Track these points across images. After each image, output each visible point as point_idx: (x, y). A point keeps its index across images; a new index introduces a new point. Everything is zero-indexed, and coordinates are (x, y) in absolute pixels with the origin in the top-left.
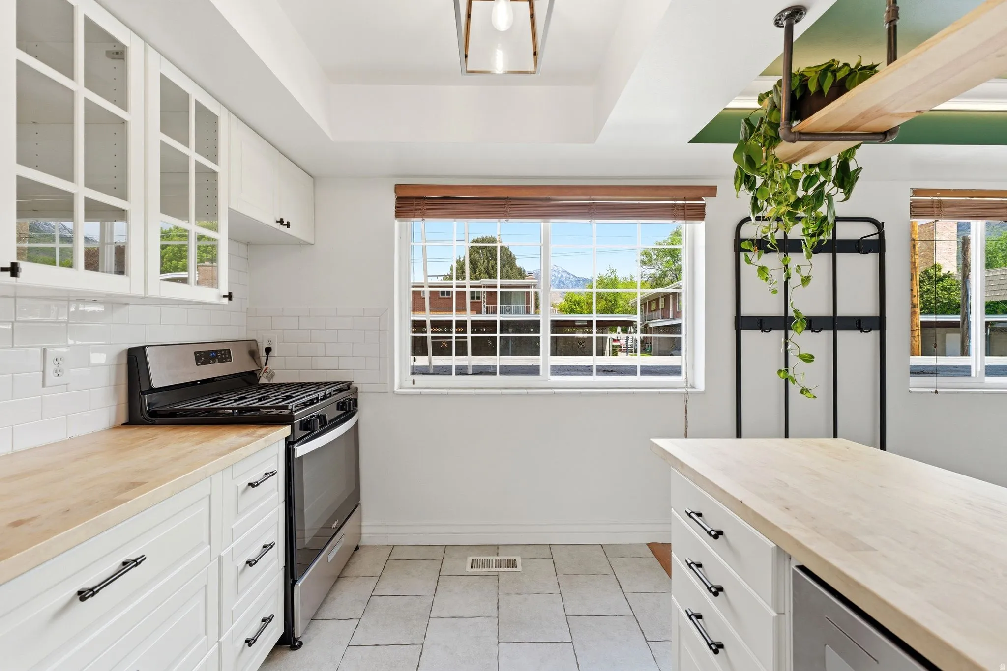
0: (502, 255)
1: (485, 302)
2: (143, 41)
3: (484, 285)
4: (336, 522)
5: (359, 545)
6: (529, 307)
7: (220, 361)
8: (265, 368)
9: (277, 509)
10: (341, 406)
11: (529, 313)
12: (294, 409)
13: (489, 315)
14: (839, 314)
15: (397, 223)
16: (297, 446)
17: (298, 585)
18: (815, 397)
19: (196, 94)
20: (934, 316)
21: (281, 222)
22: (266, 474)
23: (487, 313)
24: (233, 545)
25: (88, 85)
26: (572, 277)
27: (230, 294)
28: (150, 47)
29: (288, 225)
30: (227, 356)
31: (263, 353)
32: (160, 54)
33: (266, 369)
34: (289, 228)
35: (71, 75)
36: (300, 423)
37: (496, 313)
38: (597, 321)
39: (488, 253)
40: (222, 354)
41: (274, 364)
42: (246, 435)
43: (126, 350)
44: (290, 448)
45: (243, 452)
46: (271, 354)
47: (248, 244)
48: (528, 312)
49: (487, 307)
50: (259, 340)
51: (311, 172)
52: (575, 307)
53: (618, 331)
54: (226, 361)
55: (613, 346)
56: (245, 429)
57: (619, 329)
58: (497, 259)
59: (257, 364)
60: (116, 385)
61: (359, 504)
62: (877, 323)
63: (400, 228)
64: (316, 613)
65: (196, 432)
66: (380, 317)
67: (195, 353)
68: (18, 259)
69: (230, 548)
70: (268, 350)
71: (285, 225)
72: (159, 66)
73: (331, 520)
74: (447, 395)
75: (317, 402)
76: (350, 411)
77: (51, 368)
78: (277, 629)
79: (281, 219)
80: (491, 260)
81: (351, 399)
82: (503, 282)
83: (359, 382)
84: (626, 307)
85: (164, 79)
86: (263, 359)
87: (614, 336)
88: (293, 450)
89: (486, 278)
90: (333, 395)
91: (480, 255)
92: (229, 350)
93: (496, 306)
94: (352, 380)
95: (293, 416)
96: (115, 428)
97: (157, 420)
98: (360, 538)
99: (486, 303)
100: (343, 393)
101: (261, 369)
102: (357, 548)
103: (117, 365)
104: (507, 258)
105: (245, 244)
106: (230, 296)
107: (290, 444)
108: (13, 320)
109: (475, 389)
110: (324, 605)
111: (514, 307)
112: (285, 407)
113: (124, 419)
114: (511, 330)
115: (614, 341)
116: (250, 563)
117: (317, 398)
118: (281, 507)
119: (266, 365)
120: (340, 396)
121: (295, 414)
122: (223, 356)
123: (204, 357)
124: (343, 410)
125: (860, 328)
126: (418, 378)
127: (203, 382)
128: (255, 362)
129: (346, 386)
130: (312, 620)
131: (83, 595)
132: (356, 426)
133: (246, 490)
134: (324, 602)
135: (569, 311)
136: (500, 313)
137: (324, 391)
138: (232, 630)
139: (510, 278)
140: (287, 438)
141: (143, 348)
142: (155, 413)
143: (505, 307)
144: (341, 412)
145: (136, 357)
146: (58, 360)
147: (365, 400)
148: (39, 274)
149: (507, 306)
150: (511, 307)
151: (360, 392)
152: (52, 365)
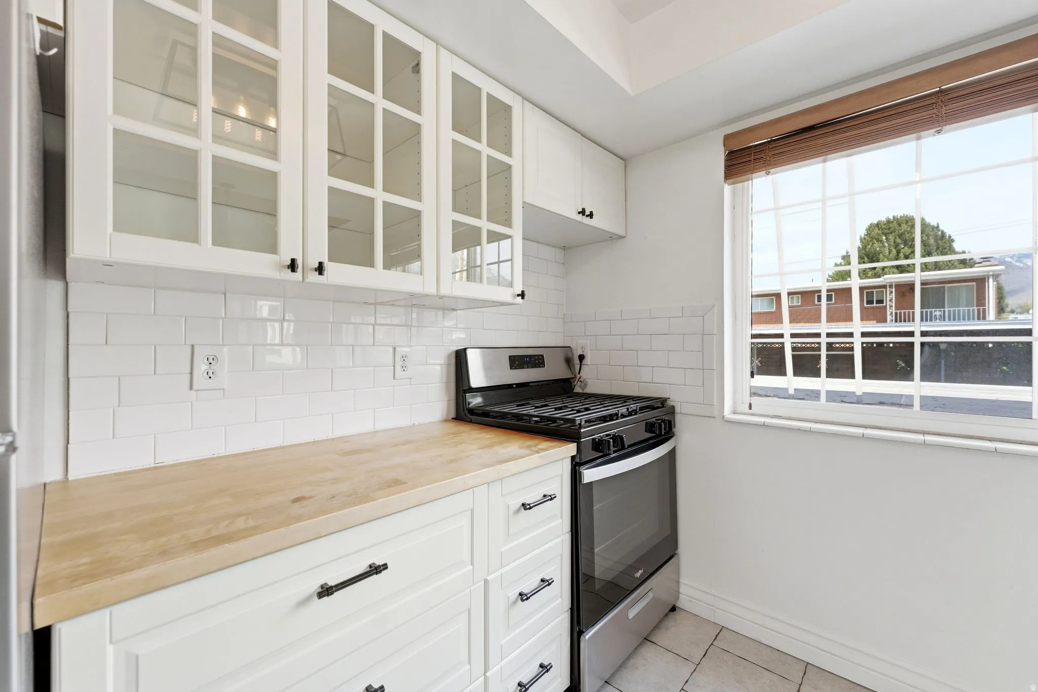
0: (925, 238)
1: (891, 306)
2: (435, 44)
3: (890, 283)
4: (640, 572)
5: (677, 605)
6: (984, 310)
7: (533, 366)
8: (578, 376)
9: (559, 540)
10: (650, 427)
11: (984, 318)
12: (583, 423)
13: (898, 324)
15: (727, 189)
16: (584, 470)
17: (585, 637)
19: (488, 87)
21: (583, 212)
22: (545, 496)
23: (896, 321)
24: (503, 570)
25: (385, 96)
27: (523, 292)
28: (441, 48)
29: (591, 215)
30: (541, 361)
31: (577, 361)
32: (452, 53)
33: (580, 378)
34: (592, 218)
35: (372, 90)
36: (591, 442)
37: (913, 321)
39: (899, 241)
40: (536, 359)
41: (587, 373)
42: (527, 447)
43: (453, 352)
44: (576, 470)
45: (512, 467)
46: (584, 362)
47: (564, 248)
48: (982, 316)
49: (896, 314)
50: (573, 346)
51: (620, 152)
54: (540, 367)
56: (532, 439)
58: (914, 245)
59: (571, 371)
60: (447, 383)
61: (676, 554)
63: (734, 194)
64: (613, 675)
65: (490, 435)
66: (703, 316)
67: (509, 357)
68: (326, 257)
69: (498, 573)
70: (582, 358)
71: (587, 216)
72: (451, 65)
73: (634, 567)
74: (810, 431)
75: (617, 419)
76: (660, 435)
78: (560, 679)
79: (583, 209)
80: (903, 248)
81: (664, 421)
82: (924, 276)
83: (678, 398)
85: (455, 77)
86: (577, 367)
88: (580, 473)
89: (894, 273)
90: (639, 413)
91: (883, 244)
92: (542, 356)
93: (913, 313)
94: (668, 397)
95: (579, 433)
96: (446, 421)
97: (474, 418)
98: (678, 598)
99: (894, 308)
100: (654, 411)
101: (575, 377)
102: (673, 609)
103: (448, 365)
104: (936, 241)
105: (560, 248)
106: (522, 295)
107: (577, 465)
108: (374, 323)
109: (866, 428)
110: (622, 669)
111: (949, 311)
112: (573, 421)
113: (453, 415)
116: (523, 597)
117: (617, 414)
118: (567, 539)
119: (579, 374)
120: (650, 415)
121: (582, 430)
122: (537, 362)
123: (517, 362)
124: (652, 433)
126: (756, 400)
127: (519, 385)
128: (570, 369)
129: (660, 404)
130: (606, 682)
132: (672, 453)
133: (518, 511)
134: (621, 667)
136: (922, 320)
137: (627, 407)
138: (501, 667)
139: (940, 270)
140: (573, 458)
141: (465, 349)
142: (472, 411)
143: (931, 312)
144: (649, 435)
145: (460, 358)
146: (404, 358)
147: (682, 425)
148: (337, 273)
149: (936, 311)
150: (944, 311)
151: (678, 413)
152: (400, 362)
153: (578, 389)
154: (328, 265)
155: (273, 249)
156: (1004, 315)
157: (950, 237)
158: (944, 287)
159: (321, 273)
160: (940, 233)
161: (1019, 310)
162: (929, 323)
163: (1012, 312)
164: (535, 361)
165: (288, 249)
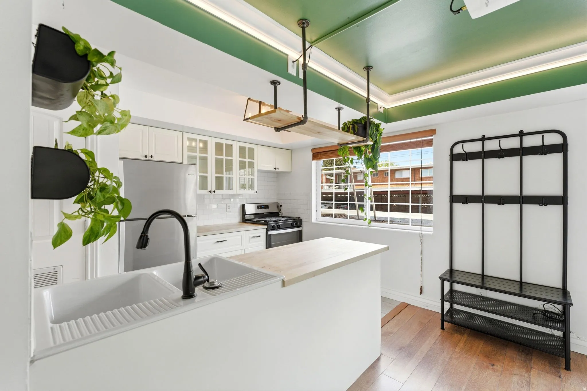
2: (236, 142)
7: (265, 208)
8: (280, 211)
14: (525, 194)
19: (248, 146)
21: (275, 168)
25: (225, 156)
30: (268, 207)
31: (280, 207)
32: (239, 142)
34: (279, 170)
35: (223, 156)
41: (282, 210)
46: (282, 207)
50: (279, 203)
54: (267, 209)
60: (240, 213)
62: (560, 200)
66: (308, 195)
67: (258, 206)
68: (216, 189)
70: (281, 206)
71: (277, 169)
75: (279, 221)
77: (228, 208)
81: (296, 223)
83: (302, 217)
85: (240, 147)
86: (280, 209)
88: (268, 232)
92: (268, 205)
96: (240, 222)
100: (293, 220)
103: (240, 208)
106: (257, 192)
113: (242, 221)
121: (268, 223)
123: (259, 207)
127: (260, 214)
128: (278, 209)
131: (218, 242)
132: (300, 231)
133: (252, 238)
140: (266, 229)
141: (245, 204)
142: (246, 220)
144: (292, 226)
145: (243, 206)
146: (229, 207)
147: (304, 224)
148: (218, 192)
151: (304, 221)
152: (228, 207)
153: (280, 215)
154: (216, 191)
155: (207, 189)
159: (215, 192)
164: (266, 207)
165: (209, 189)
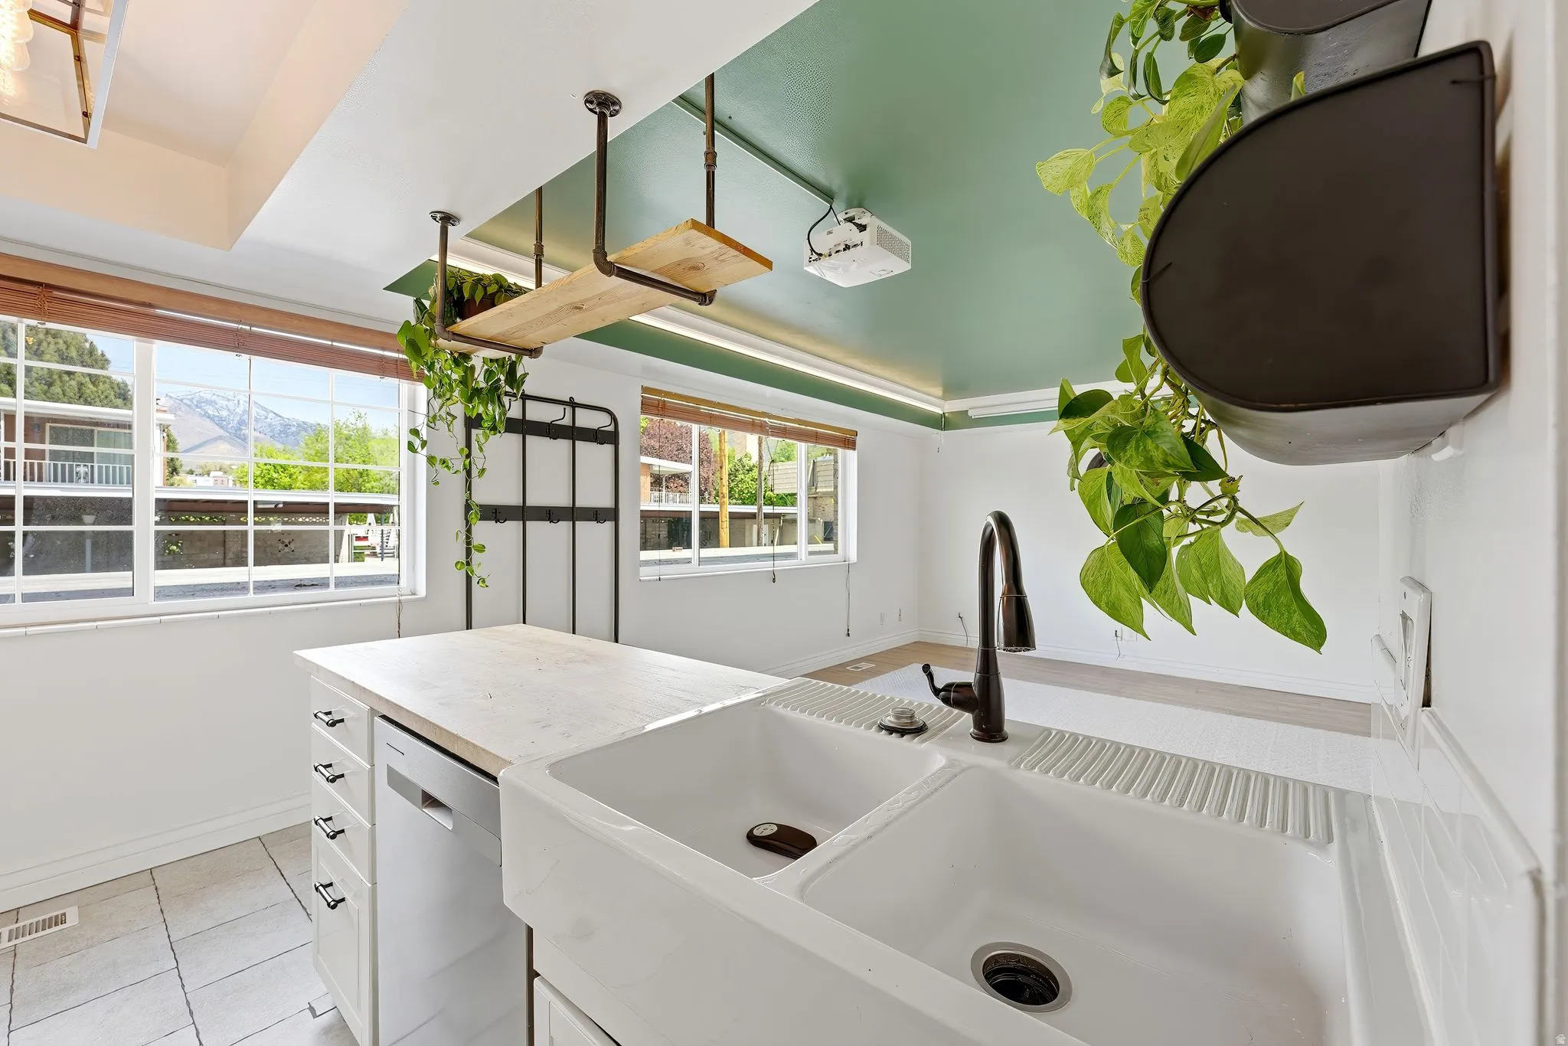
14: (578, 505)
18: (487, 586)
20: (771, 507)
26: (271, 415)
38: (336, 505)
52: (275, 475)
53: (368, 521)
55: (355, 548)
57: (371, 517)
62: (611, 514)
84: (387, 480)
87: (359, 530)
111: (100, 468)
114: (88, 518)
115: (358, 538)
125: (597, 520)
135: (262, 481)
139: (87, 403)
143: (71, 467)
149: (80, 465)
150: (92, 467)
156: (176, 478)
157: (103, 355)
158: (92, 431)
160: (87, 345)
161: (199, 471)
162: (67, 485)
163: (191, 472)
